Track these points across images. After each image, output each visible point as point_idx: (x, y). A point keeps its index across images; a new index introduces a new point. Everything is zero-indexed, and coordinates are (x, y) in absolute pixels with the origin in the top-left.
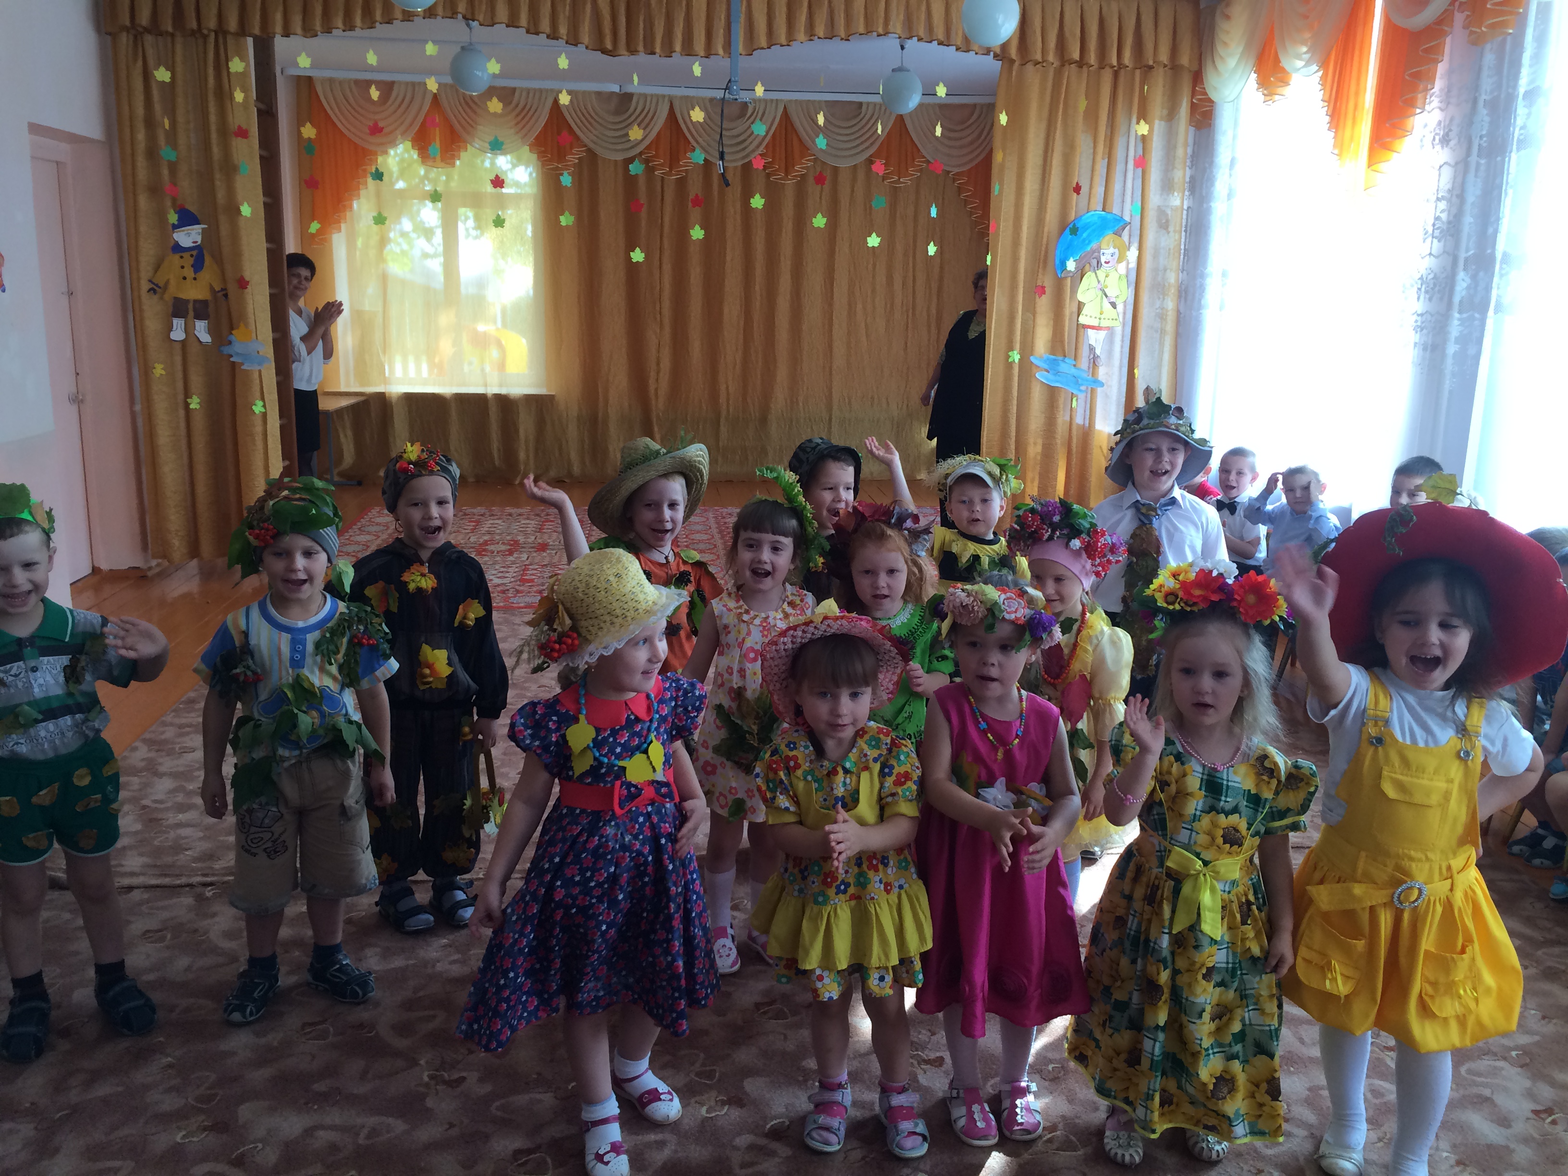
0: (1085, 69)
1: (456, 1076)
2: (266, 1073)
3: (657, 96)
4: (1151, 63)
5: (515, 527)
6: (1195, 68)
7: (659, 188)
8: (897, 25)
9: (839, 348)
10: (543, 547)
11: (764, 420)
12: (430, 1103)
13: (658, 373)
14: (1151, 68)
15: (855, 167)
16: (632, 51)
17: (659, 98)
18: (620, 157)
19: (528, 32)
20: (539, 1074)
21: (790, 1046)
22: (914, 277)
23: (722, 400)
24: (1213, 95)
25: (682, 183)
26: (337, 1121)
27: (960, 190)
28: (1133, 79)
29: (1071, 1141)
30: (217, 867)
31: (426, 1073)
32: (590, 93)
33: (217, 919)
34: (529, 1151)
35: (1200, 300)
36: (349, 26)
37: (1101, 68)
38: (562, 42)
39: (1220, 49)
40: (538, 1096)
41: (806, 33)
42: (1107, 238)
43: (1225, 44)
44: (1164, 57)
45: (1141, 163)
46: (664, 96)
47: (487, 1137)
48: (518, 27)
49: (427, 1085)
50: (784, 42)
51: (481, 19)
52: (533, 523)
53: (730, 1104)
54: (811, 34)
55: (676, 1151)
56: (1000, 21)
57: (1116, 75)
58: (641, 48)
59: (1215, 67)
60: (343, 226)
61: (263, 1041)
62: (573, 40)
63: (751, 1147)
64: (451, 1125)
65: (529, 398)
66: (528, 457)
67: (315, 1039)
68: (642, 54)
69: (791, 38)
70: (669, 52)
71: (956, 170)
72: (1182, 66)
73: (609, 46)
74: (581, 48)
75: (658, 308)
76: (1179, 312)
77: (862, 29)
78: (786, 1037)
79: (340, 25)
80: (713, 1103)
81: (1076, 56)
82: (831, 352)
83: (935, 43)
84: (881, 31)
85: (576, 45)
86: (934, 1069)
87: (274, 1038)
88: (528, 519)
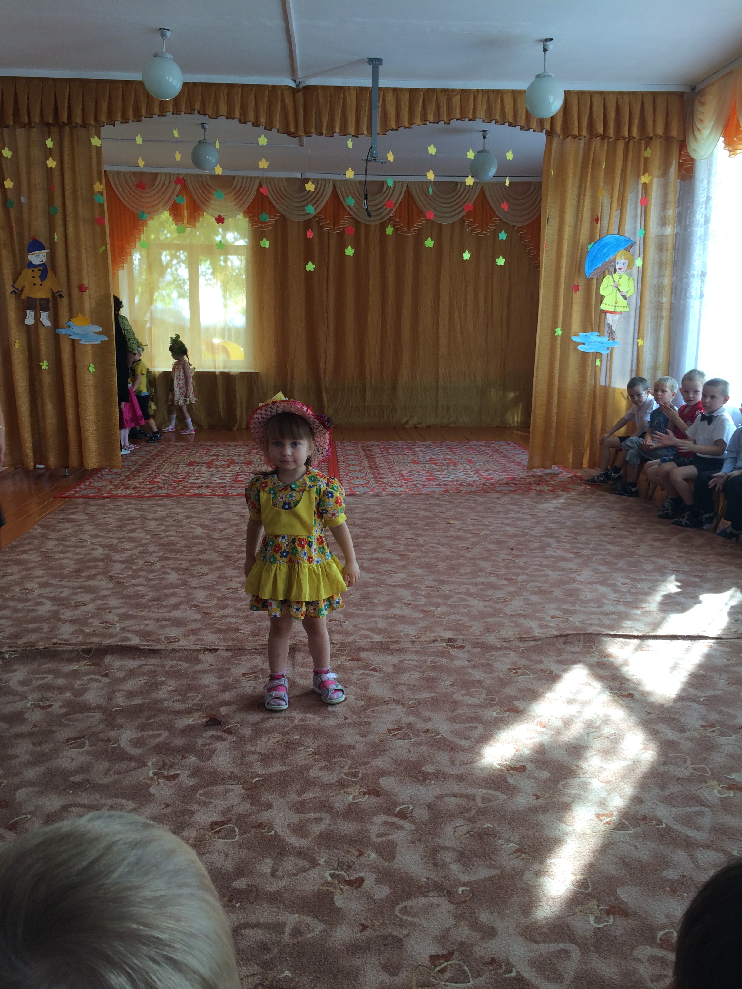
0: (606, 140)
1: (172, 773)
2: (39, 769)
3: (325, 180)
4: (651, 135)
5: (232, 452)
6: (681, 138)
7: (327, 240)
8: (481, 112)
9: (443, 342)
10: (250, 463)
11: (394, 388)
12: (152, 790)
13: (326, 358)
14: (651, 138)
15: (453, 224)
16: (308, 133)
17: (326, 181)
18: (301, 219)
19: (240, 122)
20: (232, 772)
21: (413, 757)
22: (492, 296)
23: (367, 375)
24: (694, 156)
25: (341, 236)
26: (86, 802)
27: (522, 238)
28: (640, 147)
29: (625, 824)
30: (20, 642)
31: (151, 771)
32: (282, 178)
33: (16, 673)
34: (223, 823)
35: (686, 294)
36: (125, 120)
37: (617, 139)
38: (262, 128)
39: (698, 124)
40: (230, 787)
41: (421, 120)
42: (620, 253)
43: (701, 120)
44: (660, 131)
45: (645, 202)
46: (329, 180)
47: (192, 813)
48: (233, 119)
49: (152, 779)
50: (407, 125)
51: (210, 114)
52: (244, 450)
53: (369, 794)
54: (424, 119)
55: (330, 825)
56: (551, 101)
57: (627, 144)
58: (313, 130)
59: (696, 138)
60: (125, 265)
61: (39, 749)
62: (269, 127)
63: (385, 823)
64: (167, 805)
65: (242, 374)
66: (242, 412)
67: (75, 748)
68: (314, 135)
69: (411, 122)
70: (331, 134)
71: (519, 225)
72: (673, 137)
73: (293, 130)
74: (274, 130)
75: (325, 317)
76: (671, 304)
77: (458, 116)
78: (410, 751)
79: (119, 119)
80: (357, 793)
81: (601, 131)
82: (438, 344)
83: (507, 124)
84: (471, 117)
85: (271, 130)
86: (519, 774)
87: (47, 748)
88: (241, 448)
